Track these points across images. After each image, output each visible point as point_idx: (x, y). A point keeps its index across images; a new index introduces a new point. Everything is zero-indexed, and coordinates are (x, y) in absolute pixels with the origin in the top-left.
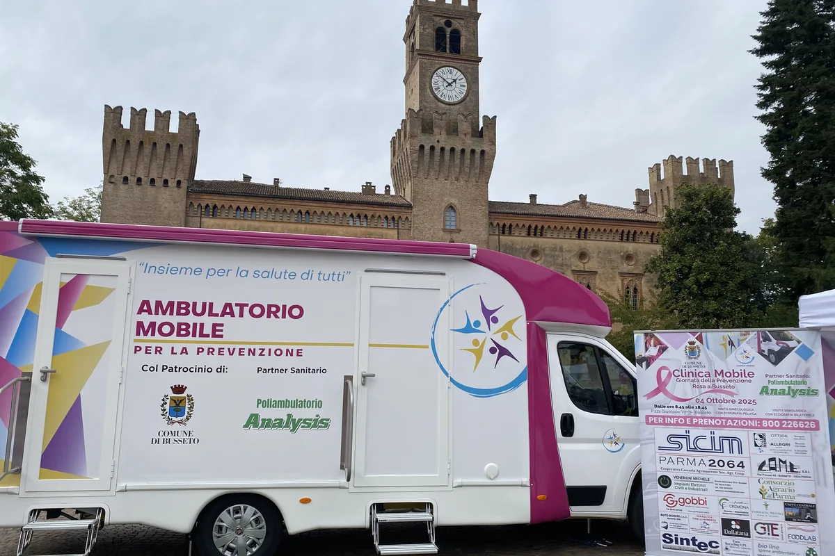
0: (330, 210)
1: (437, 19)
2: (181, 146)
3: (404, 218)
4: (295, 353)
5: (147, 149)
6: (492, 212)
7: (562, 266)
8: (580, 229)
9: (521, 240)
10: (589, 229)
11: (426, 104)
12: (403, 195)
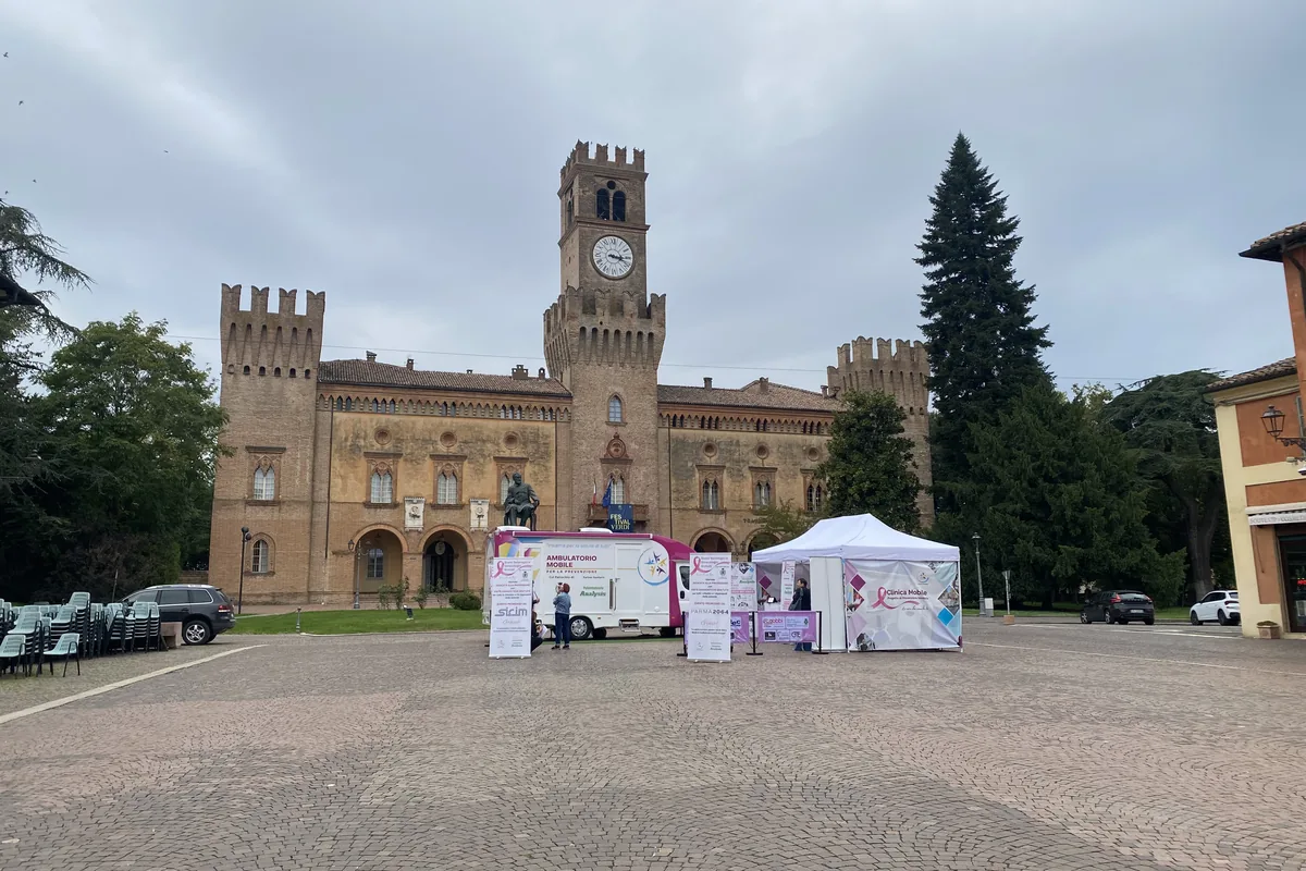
0: (478, 401)
1: (598, 180)
2: (310, 330)
3: (563, 409)
4: (594, 572)
5: (271, 334)
6: (661, 403)
7: (739, 462)
8: (759, 421)
9: (694, 434)
10: (769, 420)
11: (586, 279)
12: (559, 380)
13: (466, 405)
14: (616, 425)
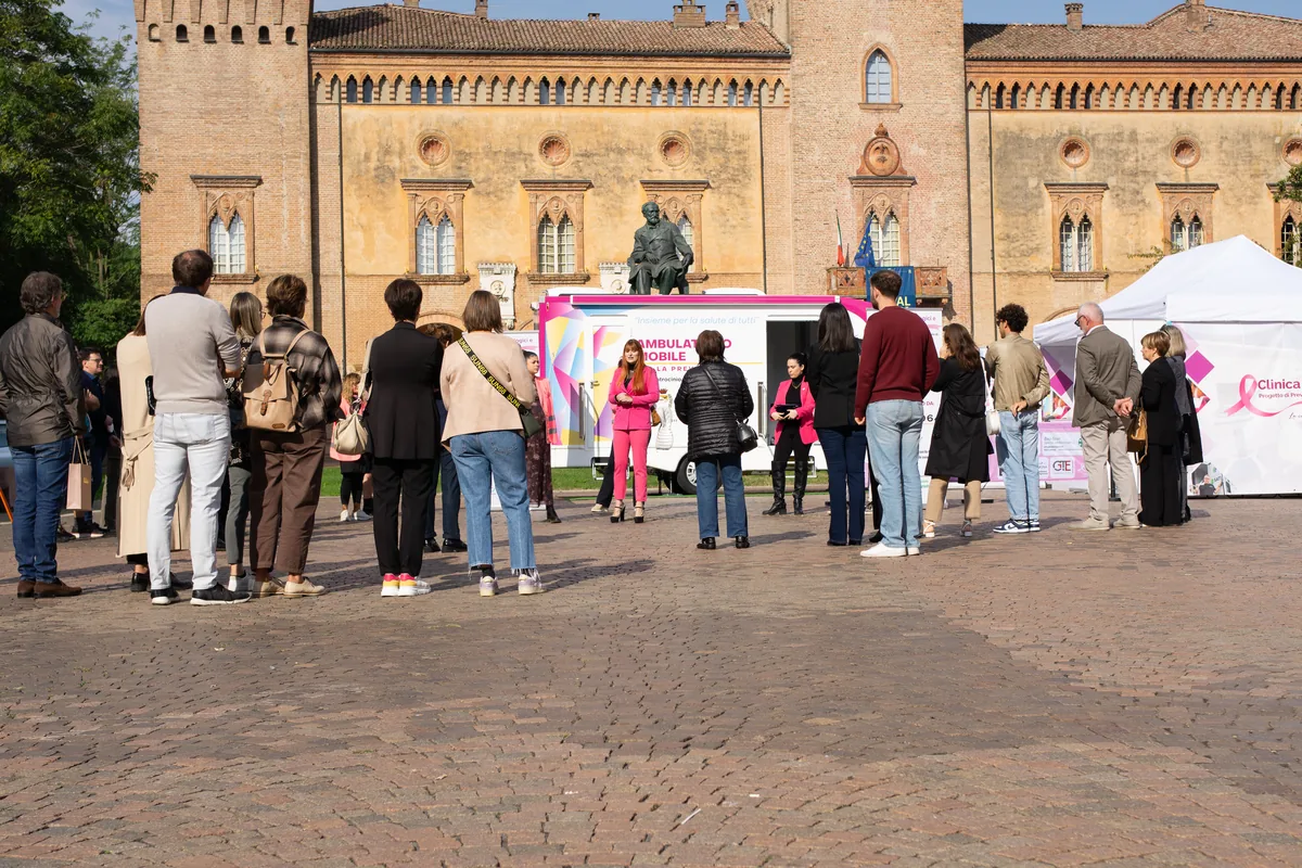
0: (609, 73)
3: (772, 82)
6: (973, 60)
7: (1136, 175)
8: (1179, 87)
9: (1038, 120)
10: (1200, 85)
12: (767, 24)
13: (585, 81)
14: (879, 109)
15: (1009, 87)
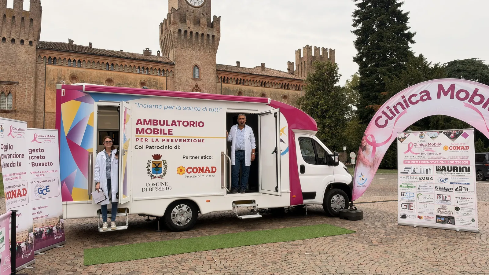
0: (126, 63)
2: (32, 19)
3: (170, 70)
4: (201, 141)
5: (9, 19)
6: (218, 70)
8: (262, 82)
9: (233, 86)
10: (267, 82)
11: (181, 5)
12: (168, 57)
13: (119, 65)
14: (196, 80)
15: (226, 78)
